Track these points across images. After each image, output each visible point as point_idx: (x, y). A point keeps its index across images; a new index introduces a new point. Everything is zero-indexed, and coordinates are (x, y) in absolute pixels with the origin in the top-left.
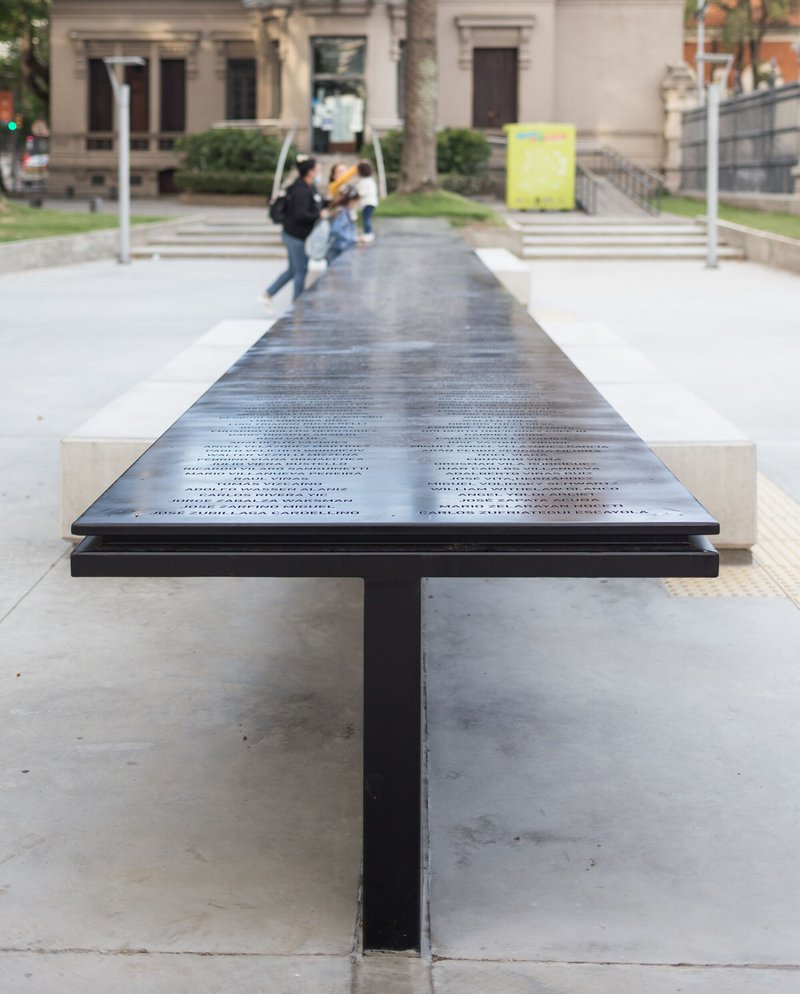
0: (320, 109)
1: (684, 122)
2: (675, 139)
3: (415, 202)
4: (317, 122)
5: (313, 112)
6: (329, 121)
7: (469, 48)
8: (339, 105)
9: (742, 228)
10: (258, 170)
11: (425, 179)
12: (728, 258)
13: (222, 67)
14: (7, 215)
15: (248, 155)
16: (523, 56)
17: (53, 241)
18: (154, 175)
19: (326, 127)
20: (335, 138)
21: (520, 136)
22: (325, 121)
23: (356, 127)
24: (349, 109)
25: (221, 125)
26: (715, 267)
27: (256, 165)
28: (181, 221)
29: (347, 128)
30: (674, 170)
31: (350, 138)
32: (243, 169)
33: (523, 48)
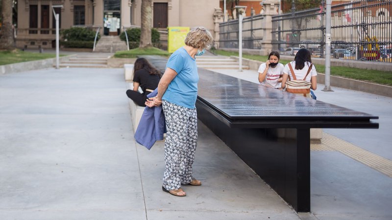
0: (106, 21)
1: (220, 27)
2: (218, 32)
3: (145, 50)
4: (105, 26)
5: (104, 22)
6: (110, 25)
7: (152, 3)
8: (112, 21)
9: (248, 59)
10: (88, 40)
11: (148, 43)
12: (246, 69)
13: (73, 8)
14: (18, 54)
15: (85, 36)
16: (169, 6)
17: (37, 61)
18: (51, 42)
19: (108, 27)
20: (111, 31)
21: (172, 30)
22: (107, 25)
23: (118, 27)
24: (117, 21)
25: (74, 27)
26: (242, 71)
27: (86, 39)
28: (70, 56)
29: (115, 27)
30: (217, 41)
31: (116, 31)
32: (83, 40)
33: (169, 3)
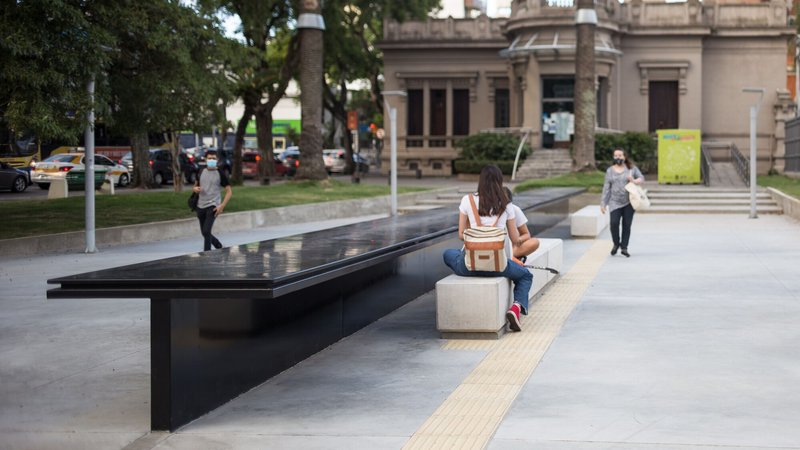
0: (547, 121)
1: (786, 128)
2: (781, 139)
3: (579, 178)
4: (546, 129)
5: (543, 121)
6: (554, 128)
7: (646, 81)
8: (560, 118)
9: (783, 194)
10: (506, 159)
11: (587, 164)
13: (492, 94)
14: (329, 187)
15: (499, 150)
16: (681, 86)
17: (348, 202)
18: (449, 163)
19: (551, 132)
20: (557, 139)
21: (665, 137)
22: (550, 128)
23: (572, 132)
24: (567, 120)
25: (492, 130)
26: (756, 217)
27: (504, 156)
28: (439, 190)
29: (565, 132)
30: (780, 158)
31: (567, 138)
32: (496, 158)
33: (681, 81)
